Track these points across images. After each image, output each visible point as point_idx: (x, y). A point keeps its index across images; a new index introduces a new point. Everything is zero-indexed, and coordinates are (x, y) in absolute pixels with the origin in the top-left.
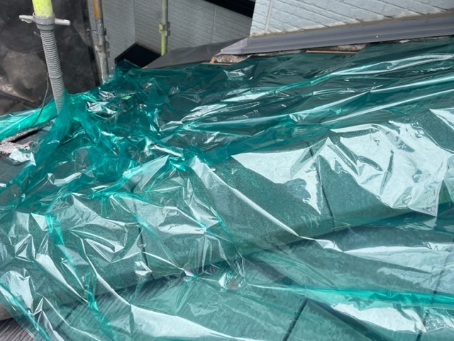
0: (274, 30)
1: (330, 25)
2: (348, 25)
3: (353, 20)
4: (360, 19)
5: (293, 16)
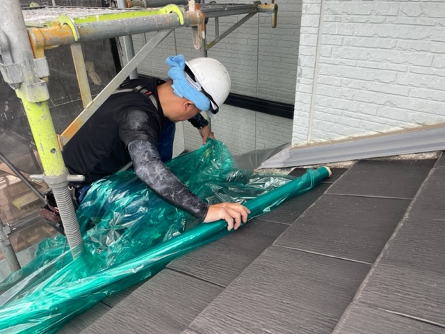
0: (318, 140)
1: (384, 131)
2: (407, 130)
3: (413, 124)
4: (421, 122)
5: (338, 124)
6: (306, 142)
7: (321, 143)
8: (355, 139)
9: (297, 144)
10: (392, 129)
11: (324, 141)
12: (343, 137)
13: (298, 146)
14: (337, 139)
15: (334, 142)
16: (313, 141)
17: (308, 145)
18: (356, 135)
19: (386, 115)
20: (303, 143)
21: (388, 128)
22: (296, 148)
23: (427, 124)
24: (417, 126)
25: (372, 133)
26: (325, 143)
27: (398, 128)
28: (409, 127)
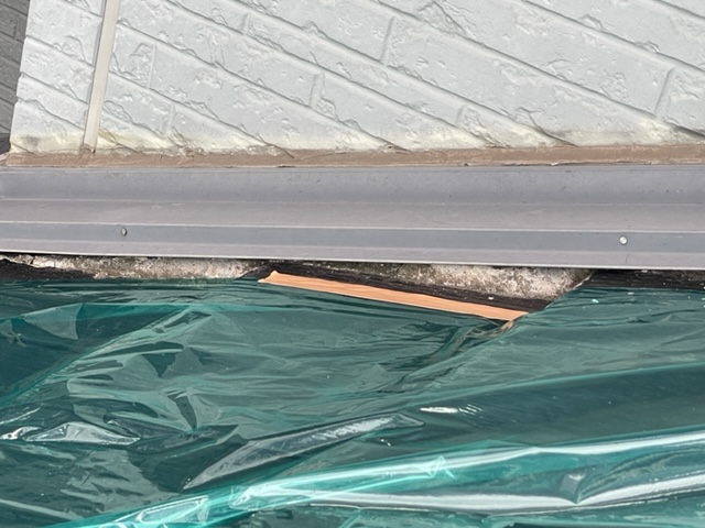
0: (132, 137)
1: (408, 142)
3: (522, 131)
4: (553, 126)
5: (221, 73)
6: (75, 135)
7: (140, 155)
8: (288, 157)
9: (34, 141)
10: (441, 138)
11: (157, 143)
12: (239, 142)
13: (40, 149)
14: (212, 144)
15: (197, 157)
16: (108, 135)
17: (86, 153)
18: (294, 142)
19: (421, 68)
20: (63, 140)
21: (425, 129)
22: (31, 158)
23: (574, 138)
24: (533, 140)
25: (361, 143)
26: (162, 158)
27: (464, 139)
28: (503, 141)
